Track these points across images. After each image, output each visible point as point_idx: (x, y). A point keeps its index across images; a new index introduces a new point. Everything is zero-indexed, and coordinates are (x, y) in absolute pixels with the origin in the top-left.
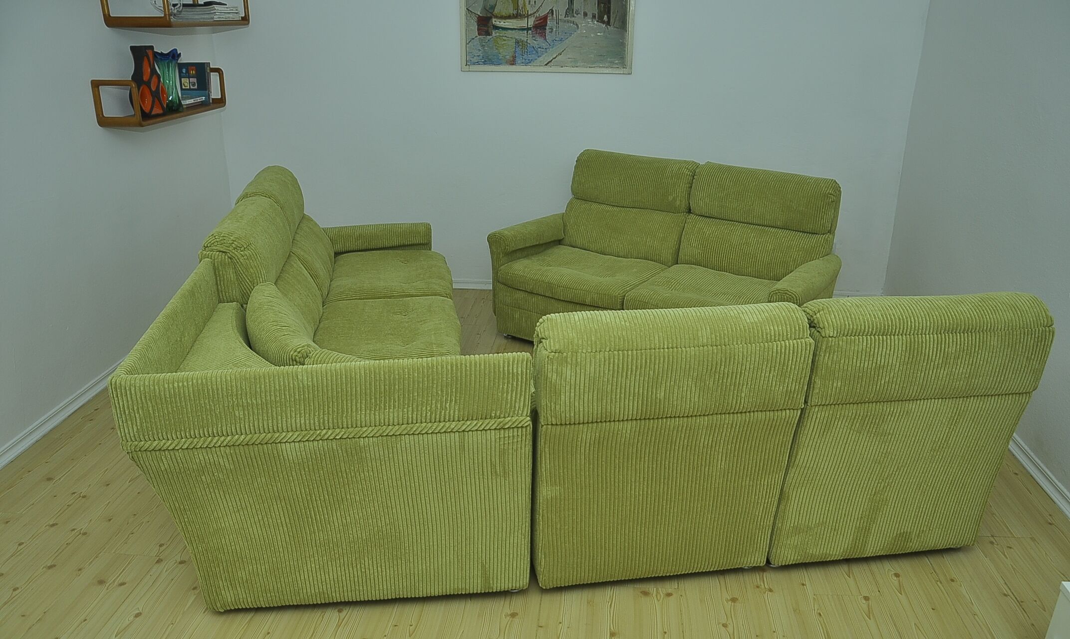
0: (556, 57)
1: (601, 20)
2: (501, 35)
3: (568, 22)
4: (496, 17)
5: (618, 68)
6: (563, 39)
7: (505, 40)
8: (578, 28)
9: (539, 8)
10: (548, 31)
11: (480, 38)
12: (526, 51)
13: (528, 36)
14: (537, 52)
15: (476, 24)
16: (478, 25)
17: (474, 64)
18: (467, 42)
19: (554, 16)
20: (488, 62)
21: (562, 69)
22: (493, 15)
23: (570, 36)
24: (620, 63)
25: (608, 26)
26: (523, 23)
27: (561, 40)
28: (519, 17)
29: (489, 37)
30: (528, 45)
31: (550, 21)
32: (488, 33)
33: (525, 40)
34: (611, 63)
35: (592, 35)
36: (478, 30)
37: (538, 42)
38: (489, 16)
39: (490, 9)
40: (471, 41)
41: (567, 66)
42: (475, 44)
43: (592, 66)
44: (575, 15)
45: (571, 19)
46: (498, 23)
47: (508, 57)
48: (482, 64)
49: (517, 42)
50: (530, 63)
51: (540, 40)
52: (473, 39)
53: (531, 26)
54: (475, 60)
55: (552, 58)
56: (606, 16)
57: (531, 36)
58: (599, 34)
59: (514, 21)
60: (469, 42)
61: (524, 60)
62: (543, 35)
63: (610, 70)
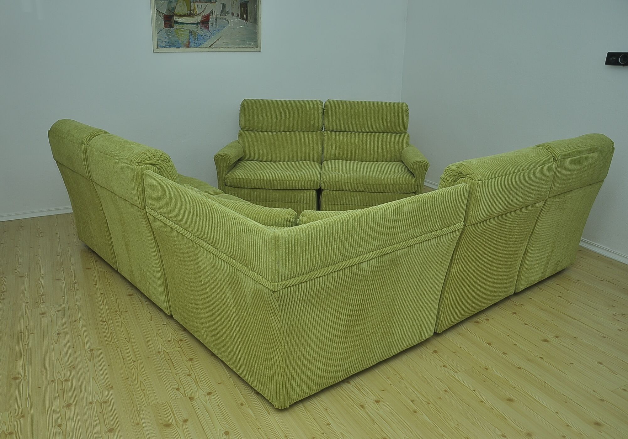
0: (216, 42)
1: (242, 18)
3: (222, 19)
4: (176, 15)
5: (253, 48)
6: (220, 30)
7: (183, 31)
8: (229, 23)
9: (204, 10)
10: (210, 25)
11: (166, 30)
12: (197, 38)
13: (198, 28)
14: (204, 39)
15: (163, 20)
18: (158, 33)
19: (214, 15)
21: (221, 49)
22: (174, 14)
23: (224, 28)
24: (254, 44)
25: (247, 22)
26: (194, 20)
27: (218, 31)
28: (191, 16)
30: (198, 34)
31: (211, 19)
32: (171, 26)
33: (196, 31)
34: (249, 45)
35: (237, 27)
38: (171, 14)
39: (172, 10)
40: (160, 31)
41: (222, 48)
42: (163, 34)
43: (238, 47)
44: (227, 15)
45: (224, 17)
46: (178, 19)
47: (185, 42)
48: (168, 47)
49: (191, 32)
50: (199, 46)
51: (205, 31)
53: (200, 22)
54: (163, 44)
55: (213, 43)
56: (245, 15)
57: (200, 28)
58: (241, 27)
59: (188, 18)
60: (159, 32)
61: (195, 44)
62: (207, 27)
63: (248, 49)
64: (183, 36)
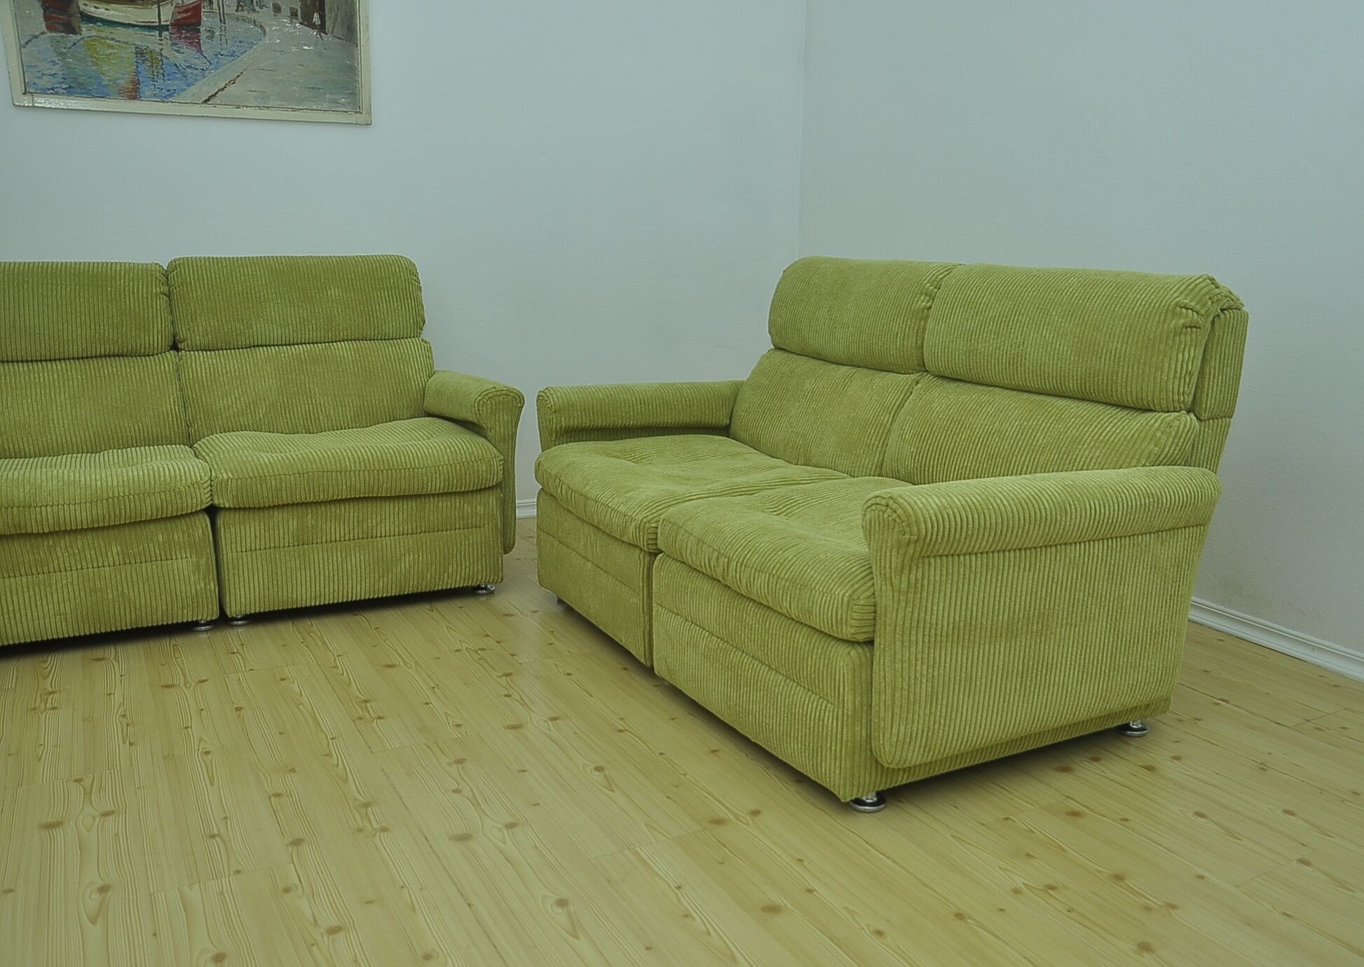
0: (225, 87)
2: (103, 35)
3: (245, 20)
5: (346, 112)
7: (112, 47)
8: (265, 35)
10: (203, 35)
11: (52, 39)
12: (161, 71)
16: (46, 9)
17: (44, 92)
20: (79, 91)
21: (243, 112)
23: (251, 48)
24: (349, 103)
26: (149, 15)
27: (232, 56)
29: (73, 37)
30: (164, 59)
31: (207, 17)
34: (333, 102)
36: (46, 18)
37: (182, 55)
40: (30, 41)
41: (247, 107)
43: (296, 107)
44: (257, 8)
46: (93, 9)
47: (121, 82)
48: (63, 94)
49: (140, 53)
50: (171, 96)
52: (36, 37)
53: (168, 23)
54: (45, 82)
56: (316, 15)
58: (306, 48)
59: (129, 8)
60: (27, 43)
61: (157, 91)
62: (195, 42)
63: (331, 117)
64: (112, 61)
